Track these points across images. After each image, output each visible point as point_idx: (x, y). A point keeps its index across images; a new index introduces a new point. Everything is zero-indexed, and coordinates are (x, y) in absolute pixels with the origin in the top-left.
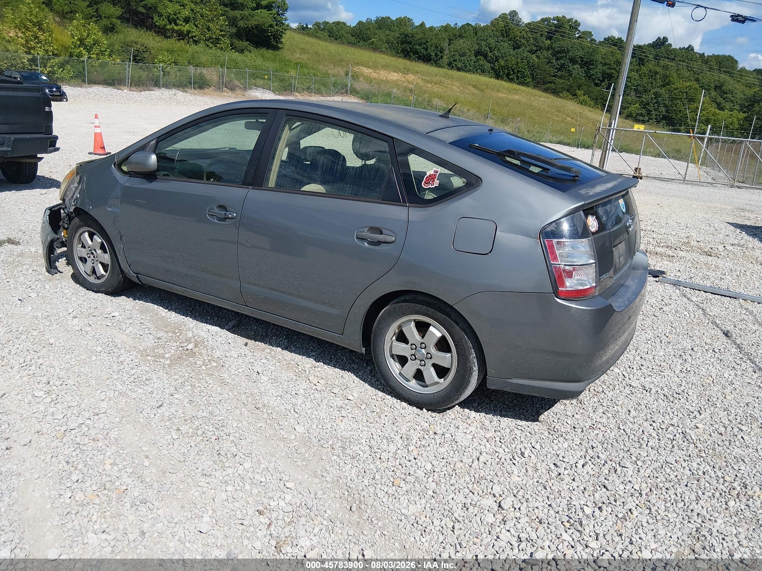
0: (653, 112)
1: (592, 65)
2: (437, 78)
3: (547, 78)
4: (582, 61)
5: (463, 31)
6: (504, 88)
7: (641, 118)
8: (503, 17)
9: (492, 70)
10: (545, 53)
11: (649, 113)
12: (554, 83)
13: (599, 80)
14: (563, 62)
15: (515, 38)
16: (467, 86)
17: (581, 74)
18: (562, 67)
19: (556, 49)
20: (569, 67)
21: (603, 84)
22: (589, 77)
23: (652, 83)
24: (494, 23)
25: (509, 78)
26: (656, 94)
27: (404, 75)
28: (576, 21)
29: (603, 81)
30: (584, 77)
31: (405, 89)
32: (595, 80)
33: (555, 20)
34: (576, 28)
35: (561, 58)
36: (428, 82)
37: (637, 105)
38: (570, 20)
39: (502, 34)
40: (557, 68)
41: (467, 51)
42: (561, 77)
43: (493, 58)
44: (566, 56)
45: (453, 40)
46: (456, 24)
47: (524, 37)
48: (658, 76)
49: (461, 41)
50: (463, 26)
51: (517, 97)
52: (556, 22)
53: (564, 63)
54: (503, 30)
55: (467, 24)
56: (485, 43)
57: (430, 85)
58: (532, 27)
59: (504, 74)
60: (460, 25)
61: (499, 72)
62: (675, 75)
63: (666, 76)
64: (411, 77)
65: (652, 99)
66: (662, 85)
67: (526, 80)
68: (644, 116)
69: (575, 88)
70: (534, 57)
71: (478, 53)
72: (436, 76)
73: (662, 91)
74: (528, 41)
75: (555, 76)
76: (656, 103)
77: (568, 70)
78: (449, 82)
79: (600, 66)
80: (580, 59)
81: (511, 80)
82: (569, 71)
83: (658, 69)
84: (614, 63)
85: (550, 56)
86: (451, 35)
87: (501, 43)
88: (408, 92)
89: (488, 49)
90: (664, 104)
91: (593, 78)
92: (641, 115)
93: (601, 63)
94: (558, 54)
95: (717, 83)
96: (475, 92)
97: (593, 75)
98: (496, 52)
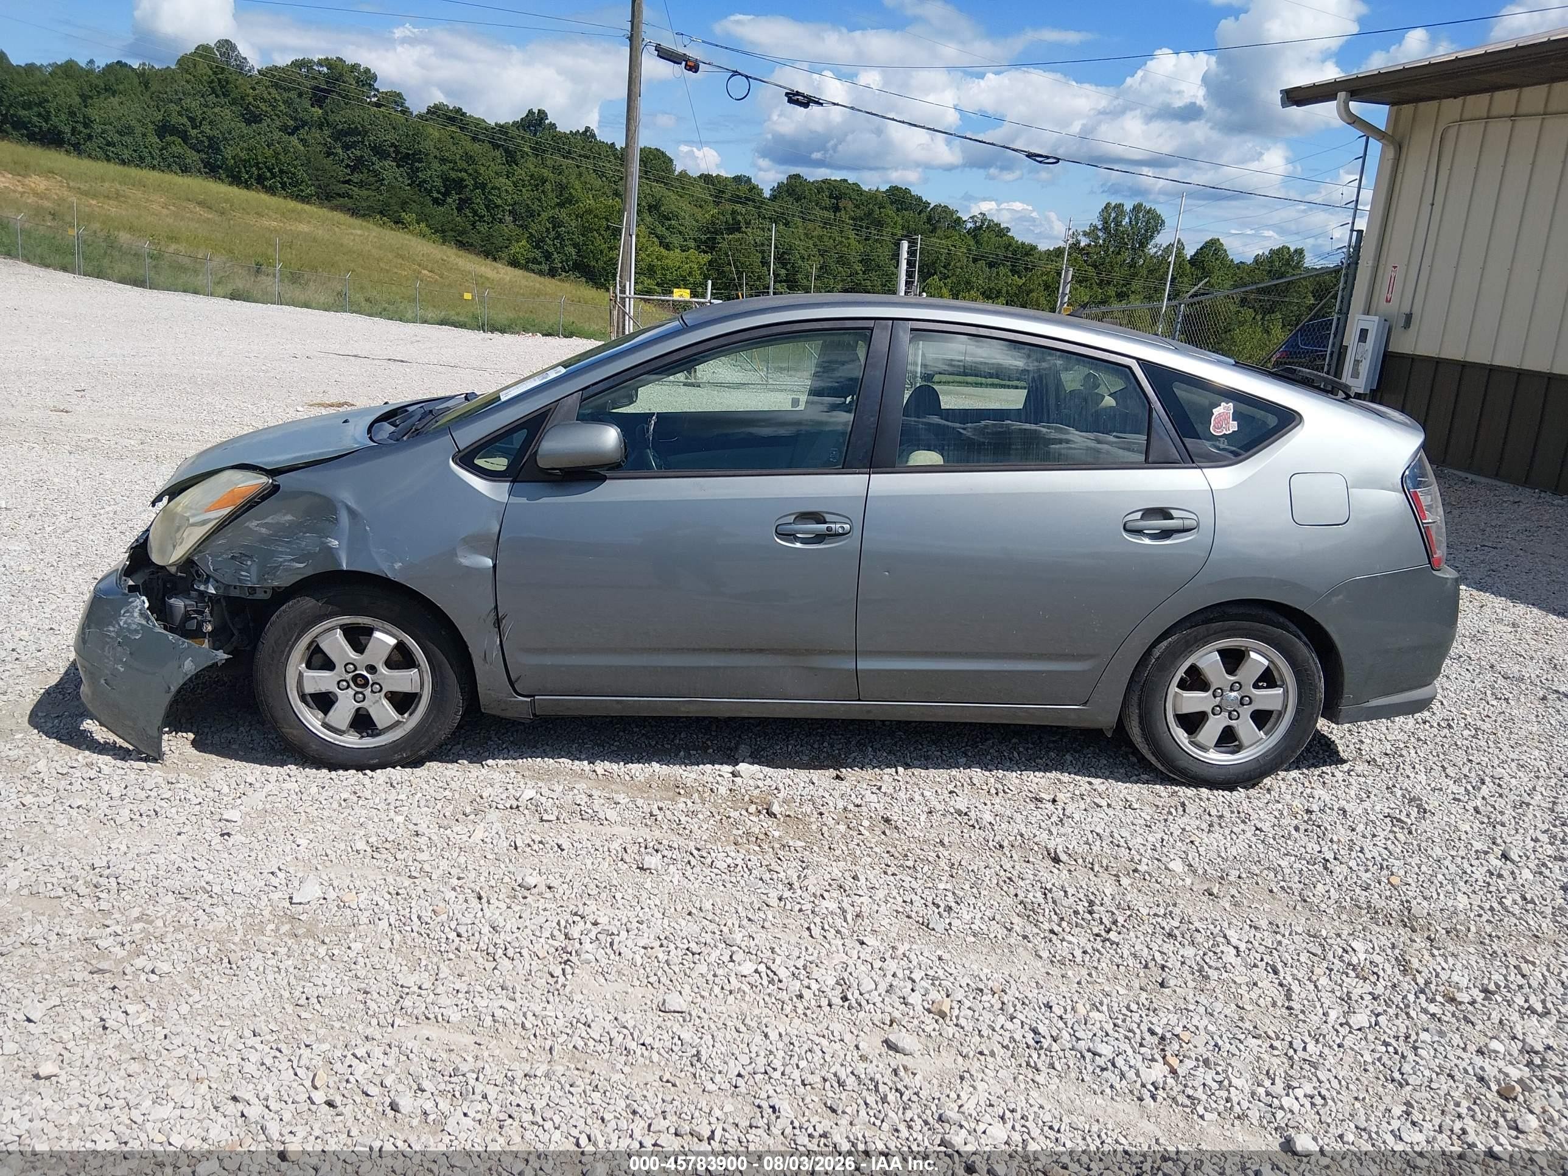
0: (556, 255)
1: (420, 161)
2: (107, 185)
3: (331, 187)
4: (397, 152)
5: (113, 79)
6: (268, 208)
7: (535, 267)
8: (203, 51)
9: (205, 167)
10: (316, 133)
11: (548, 256)
12: (350, 197)
13: (439, 192)
14: (358, 153)
15: (242, 98)
16: (184, 204)
17: (400, 179)
18: (358, 165)
19: (340, 127)
20: (373, 164)
21: (449, 200)
22: (419, 185)
23: (539, 201)
24: (186, 63)
25: (264, 187)
26: (553, 220)
27: (20, 178)
28: (367, 71)
29: (446, 194)
30: (409, 185)
31: (38, 211)
32: (431, 191)
33: (322, 66)
34: (370, 85)
35: (354, 145)
36: (86, 194)
37: (524, 242)
38: (355, 67)
39: (213, 89)
40: (348, 166)
41: (133, 123)
42: (361, 185)
43: (203, 142)
44: (363, 142)
45: (91, 98)
46: (91, 62)
47: (262, 98)
48: (548, 186)
49: (115, 101)
50: (109, 67)
51: (304, 228)
52: (325, 70)
53: (362, 156)
54: (212, 82)
55: (119, 62)
56: (178, 108)
57: (94, 202)
58: (274, 77)
59: (250, 177)
60: (101, 63)
61: (239, 172)
62: (577, 185)
63: (562, 188)
64: (38, 183)
65: (548, 229)
66: (558, 204)
67: (302, 191)
68: (540, 263)
69: (396, 208)
70: (294, 140)
71: (164, 130)
72: (103, 181)
73: (563, 214)
74: (274, 108)
75: (348, 182)
76: (557, 238)
77: (374, 171)
78: (139, 194)
79: (436, 165)
80: (392, 149)
81: (271, 191)
82: (376, 174)
83: (546, 173)
84: (461, 158)
85: (329, 140)
86: (86, 87)
87: (216, 110)
88: (49, 218)
89: (185, 120)
90: (572, 239)
91: (426, 189)
92: (535, 261)
93: (435, 157)
94: (347, 135)
95: (650, 199)
96: (210, 216)
97: (425, 181)
98: (206, 128)
